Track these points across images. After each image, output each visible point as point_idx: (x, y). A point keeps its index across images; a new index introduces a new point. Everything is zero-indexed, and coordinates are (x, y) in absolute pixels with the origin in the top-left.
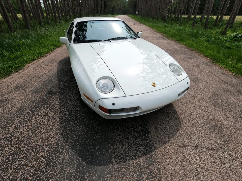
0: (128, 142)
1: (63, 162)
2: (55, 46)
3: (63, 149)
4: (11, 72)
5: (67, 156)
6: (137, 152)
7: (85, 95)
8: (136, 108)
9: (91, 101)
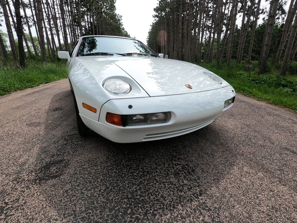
7: (84, 105)
8: (167, 115)
9: (94, 110)
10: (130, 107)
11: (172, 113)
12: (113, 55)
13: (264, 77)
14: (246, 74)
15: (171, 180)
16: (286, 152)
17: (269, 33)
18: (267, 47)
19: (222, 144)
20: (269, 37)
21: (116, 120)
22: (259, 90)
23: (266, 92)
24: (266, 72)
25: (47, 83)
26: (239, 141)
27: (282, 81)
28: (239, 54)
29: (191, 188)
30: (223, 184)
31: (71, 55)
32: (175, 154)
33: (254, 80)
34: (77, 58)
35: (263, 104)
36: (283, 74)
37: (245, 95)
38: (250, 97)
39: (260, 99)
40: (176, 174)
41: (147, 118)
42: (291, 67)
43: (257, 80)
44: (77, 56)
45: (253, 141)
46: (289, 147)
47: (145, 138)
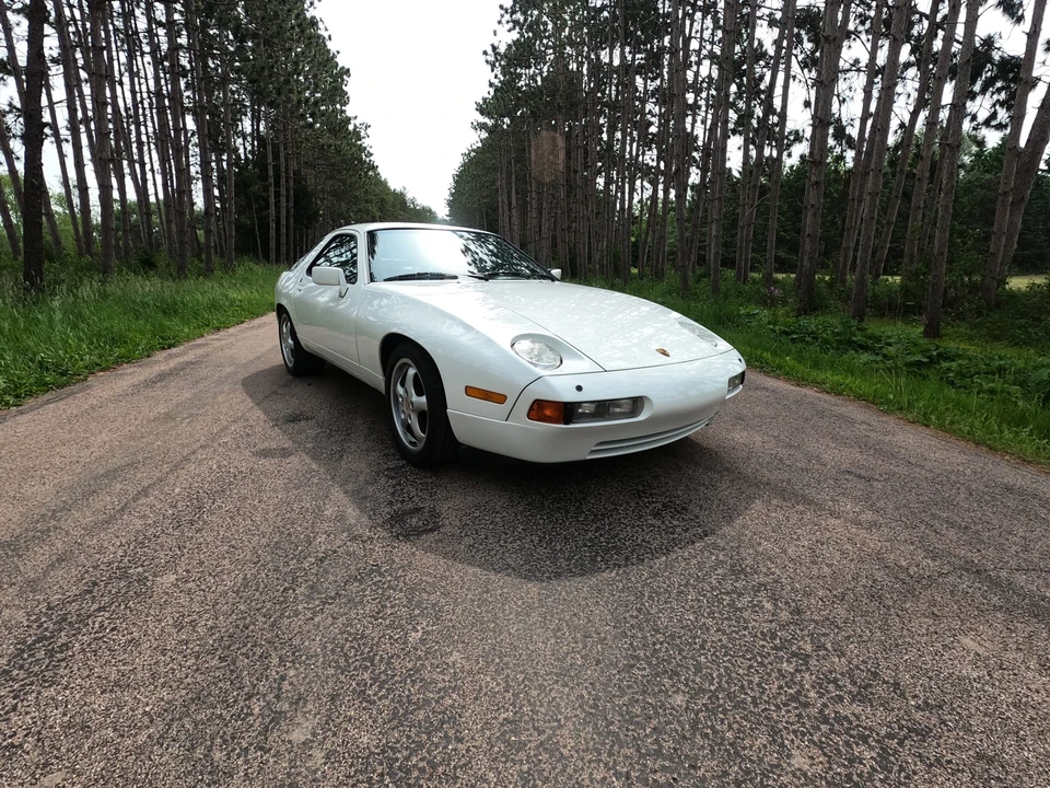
7: (470, 391)
8: (637, 403)
9: (498, 398)
10: (579, 388)
11: (645, 400)
13: (811, 323)
14: (764, 314)
15: (650, 522)
16: (847, 477)
17: (813, 206)
18: (811, 241)
19: (728, 470)
20: (815, 215)
21: (548, 412)
22: (800, 359)
23: (816, 365)
24: (816, 309)
25: (169, 348)
26: (761, 464)
27: (855, 335)
28: (741, 255)
29: (688, 529)
30: (739, 522)
32: (641, 488)
33: (787, 334)
35: (810, 392)
36: (860, 316)
37: (767, 374)
38: (777, 377)
39: (801, 381)
40: (656, 515)
41: (603, 408)
42: (875, 296)
43: (795, 333)
44: (373, 280)
45: (788, 462)
46: (853, 470)
47: (593, 452)
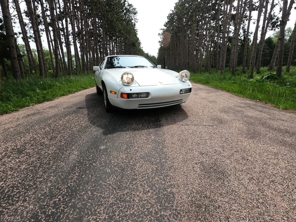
0: (143, 125)
1: (91, 131)
2: (83, 88)
3: (91, 127)
4: (43, 101)
5: (94, 129)
6: (148, 127)
7: (111, 92)
8: (148, 94)
9: (115, 93)
10: (131, 90)
11: (150, 94)
12: (125, 67)
31: (101, 69)
34: (104, 70)
41: (138, 95)
44: (105, 69)
47: (139, 107)
